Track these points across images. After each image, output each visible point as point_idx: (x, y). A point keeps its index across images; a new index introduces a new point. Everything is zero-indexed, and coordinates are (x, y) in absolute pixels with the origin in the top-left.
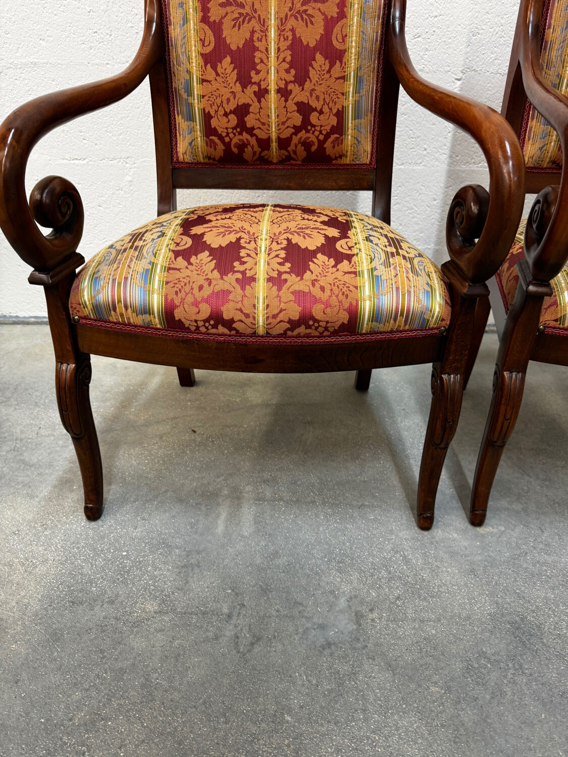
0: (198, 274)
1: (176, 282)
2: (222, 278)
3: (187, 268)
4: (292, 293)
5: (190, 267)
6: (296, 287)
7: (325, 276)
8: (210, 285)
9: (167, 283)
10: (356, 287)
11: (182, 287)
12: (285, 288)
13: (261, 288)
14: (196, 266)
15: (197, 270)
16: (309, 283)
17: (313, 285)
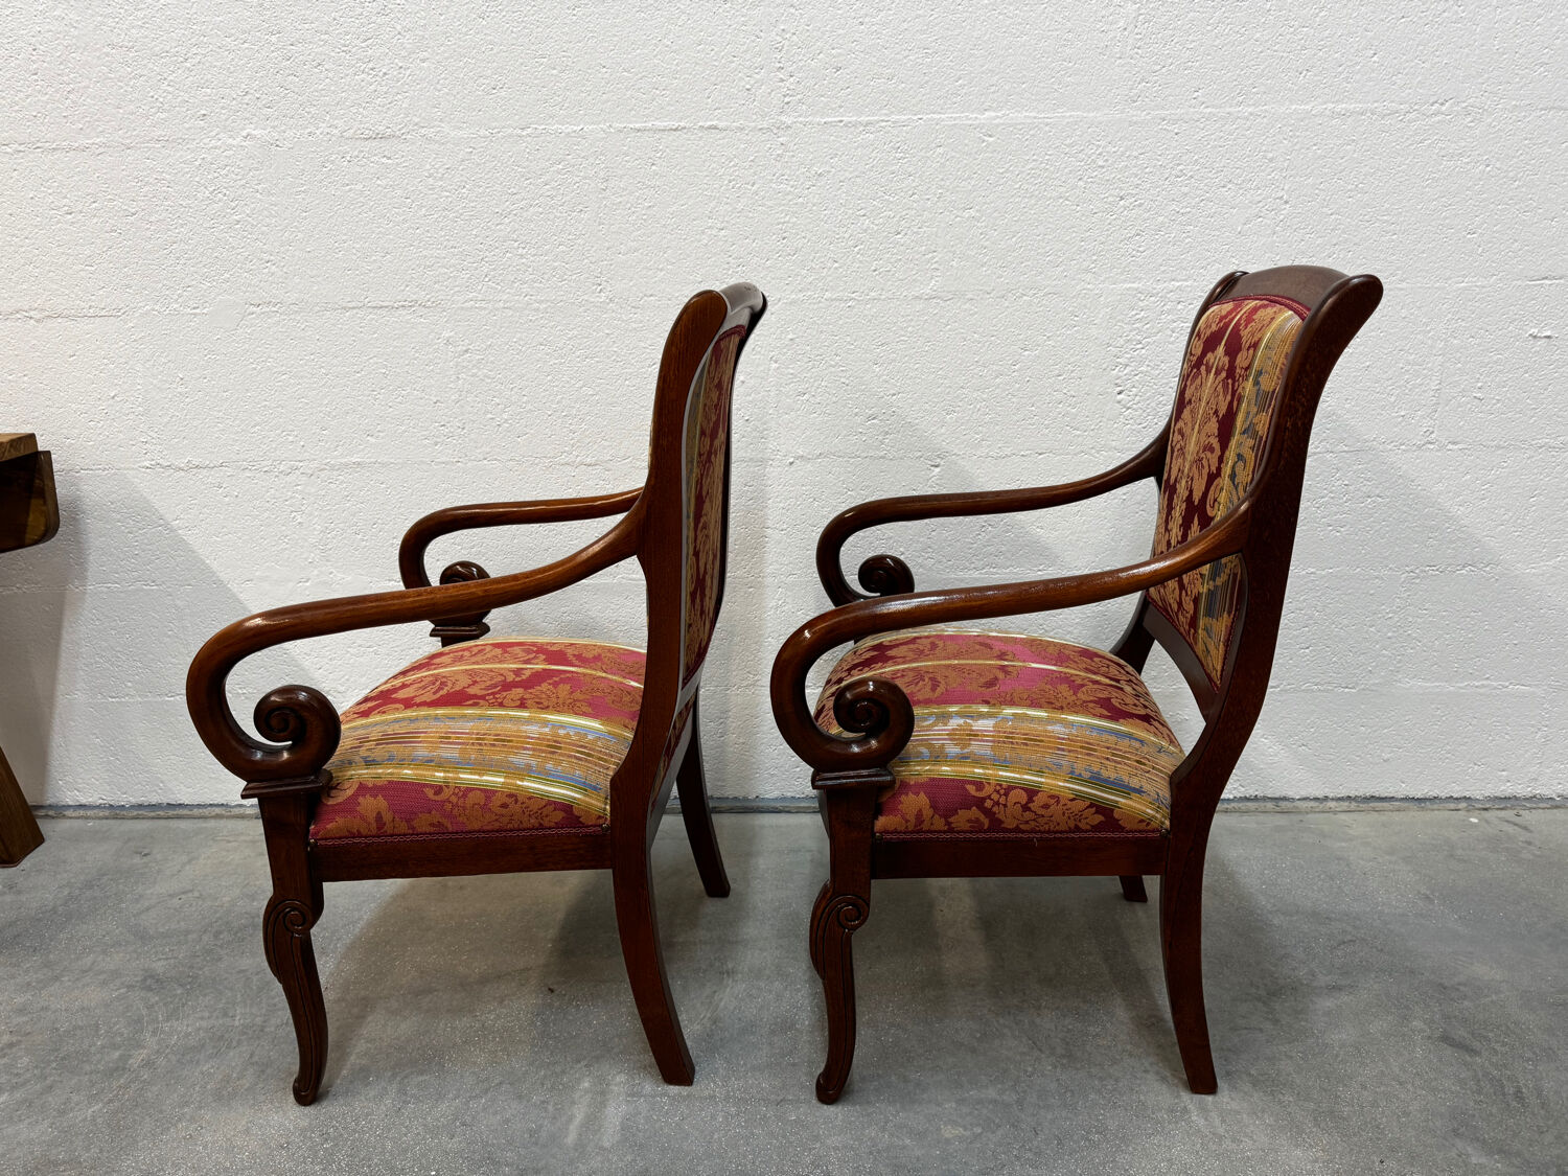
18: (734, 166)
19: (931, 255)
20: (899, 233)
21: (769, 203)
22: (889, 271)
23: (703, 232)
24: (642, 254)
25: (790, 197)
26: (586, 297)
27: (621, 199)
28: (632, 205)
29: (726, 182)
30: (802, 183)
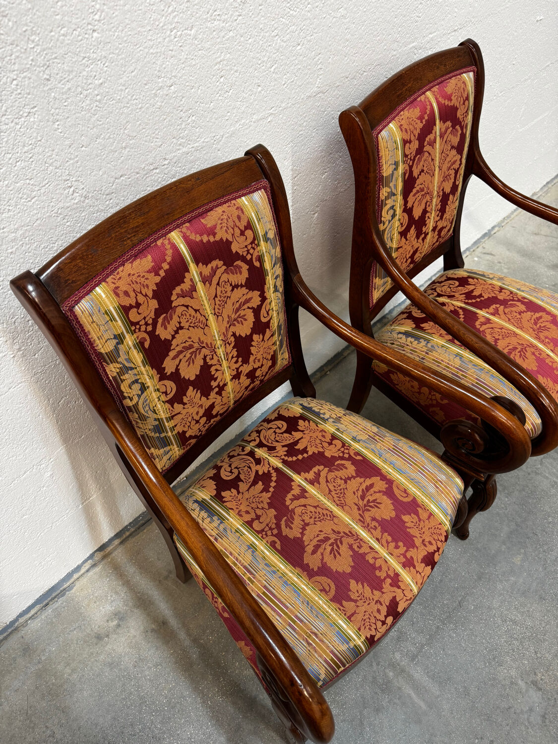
0: (369, 604)
1: (363, 622)
2: (383, 593)
3: (358, 606)
4: (421, 563)
5: (358, 604)
6: (420, 557)
7: (424, 532)
8: (381, 604)
9: (359, 629)
10: (440, 524)
11: (369, 622)
12: (416, 563)
13: (406, 576)
14: (361, 599)
15: (365, 602)
16: (423, 547)
17: (425, 545)
18: (173, 12)
19: (317, 58)
20: (299, 45)
21: (207, 45)
22: (293, 82)
23: (156, 95)
24: (104, 138)
25: (222, 34)
26: (61, 205)
27: (69, 85)
28: (82, 88)
29: (169, 32)
30: (232, 15)
